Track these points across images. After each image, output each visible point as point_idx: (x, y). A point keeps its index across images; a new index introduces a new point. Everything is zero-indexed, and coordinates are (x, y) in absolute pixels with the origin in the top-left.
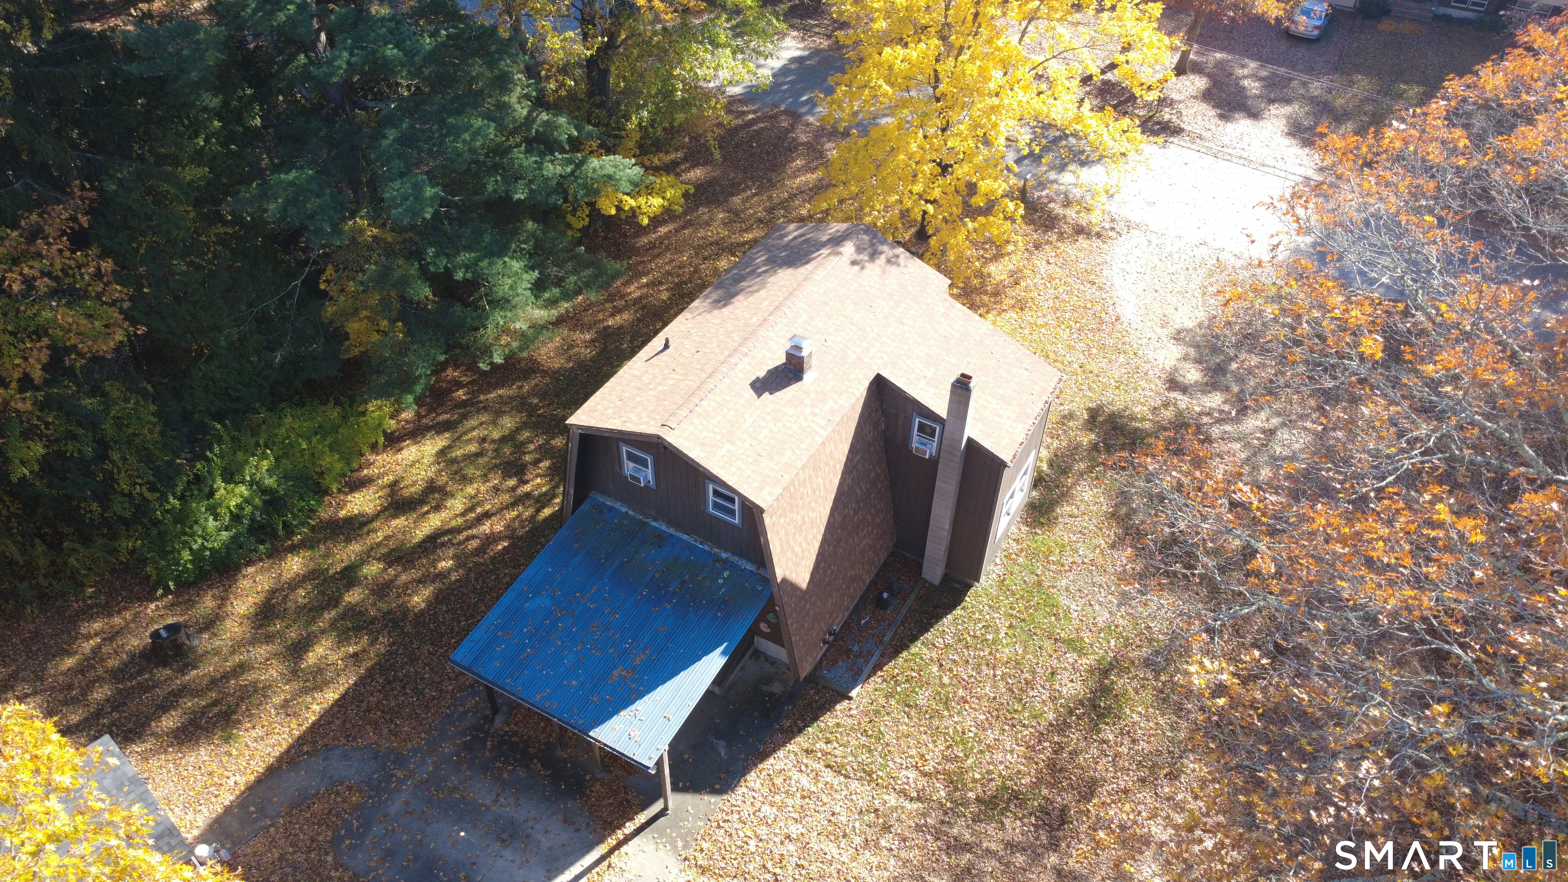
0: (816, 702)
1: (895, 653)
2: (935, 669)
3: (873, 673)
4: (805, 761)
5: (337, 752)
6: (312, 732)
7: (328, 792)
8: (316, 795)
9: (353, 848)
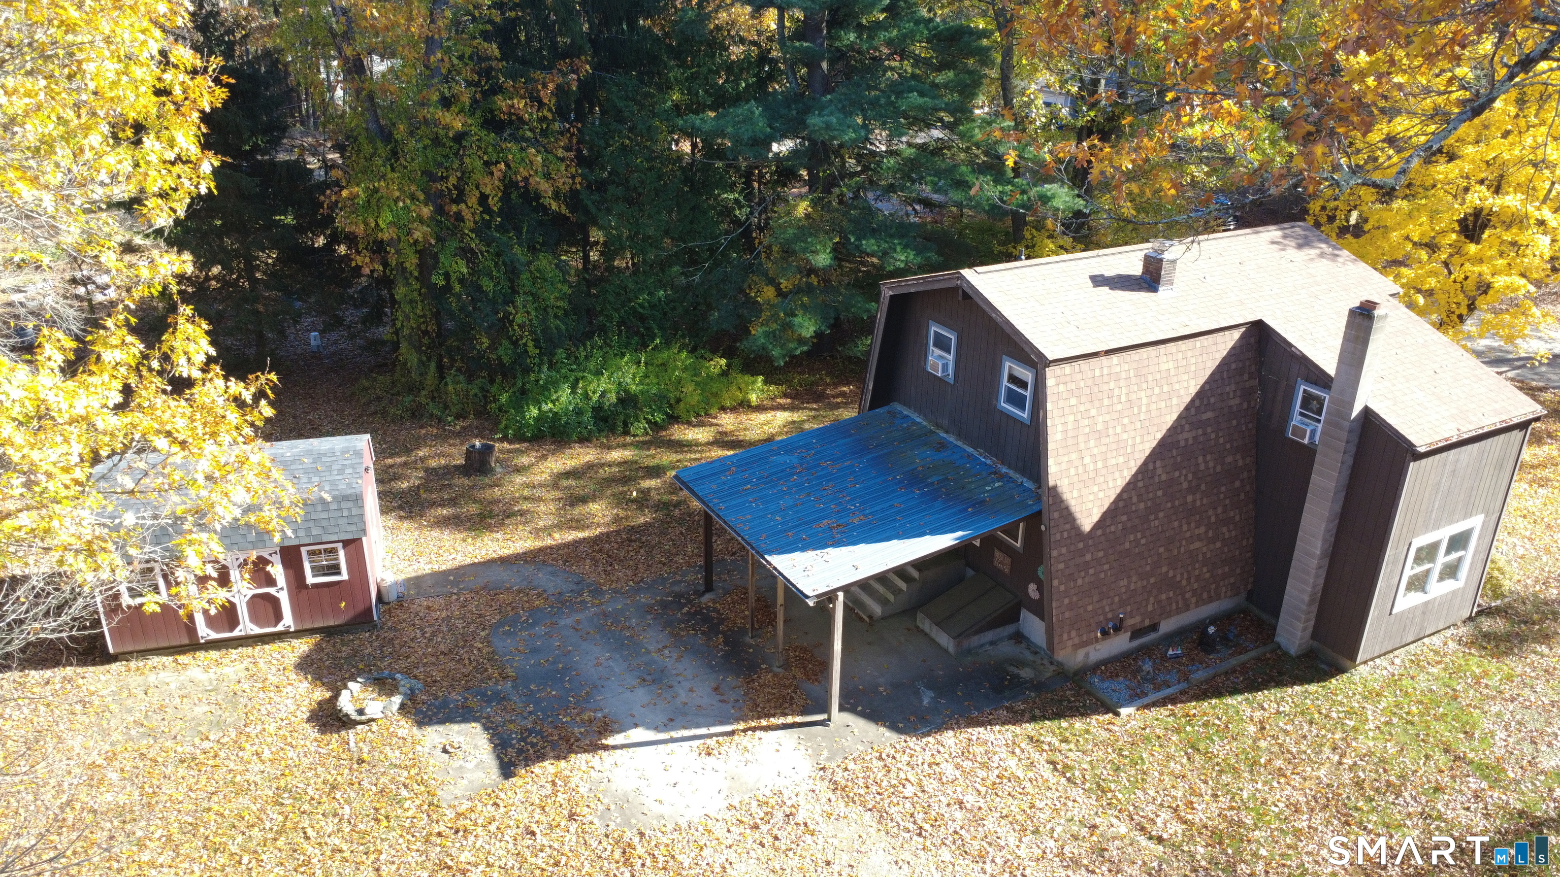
0: (1069, 702)
1: (1203, 694)
2: (1252, 729)
3: (1163, 703)
4: (1023, 745)
5: (550, 569)
6: (541, 550)
7: (519, 591)
8: (508, 589)
9: (508, 634)
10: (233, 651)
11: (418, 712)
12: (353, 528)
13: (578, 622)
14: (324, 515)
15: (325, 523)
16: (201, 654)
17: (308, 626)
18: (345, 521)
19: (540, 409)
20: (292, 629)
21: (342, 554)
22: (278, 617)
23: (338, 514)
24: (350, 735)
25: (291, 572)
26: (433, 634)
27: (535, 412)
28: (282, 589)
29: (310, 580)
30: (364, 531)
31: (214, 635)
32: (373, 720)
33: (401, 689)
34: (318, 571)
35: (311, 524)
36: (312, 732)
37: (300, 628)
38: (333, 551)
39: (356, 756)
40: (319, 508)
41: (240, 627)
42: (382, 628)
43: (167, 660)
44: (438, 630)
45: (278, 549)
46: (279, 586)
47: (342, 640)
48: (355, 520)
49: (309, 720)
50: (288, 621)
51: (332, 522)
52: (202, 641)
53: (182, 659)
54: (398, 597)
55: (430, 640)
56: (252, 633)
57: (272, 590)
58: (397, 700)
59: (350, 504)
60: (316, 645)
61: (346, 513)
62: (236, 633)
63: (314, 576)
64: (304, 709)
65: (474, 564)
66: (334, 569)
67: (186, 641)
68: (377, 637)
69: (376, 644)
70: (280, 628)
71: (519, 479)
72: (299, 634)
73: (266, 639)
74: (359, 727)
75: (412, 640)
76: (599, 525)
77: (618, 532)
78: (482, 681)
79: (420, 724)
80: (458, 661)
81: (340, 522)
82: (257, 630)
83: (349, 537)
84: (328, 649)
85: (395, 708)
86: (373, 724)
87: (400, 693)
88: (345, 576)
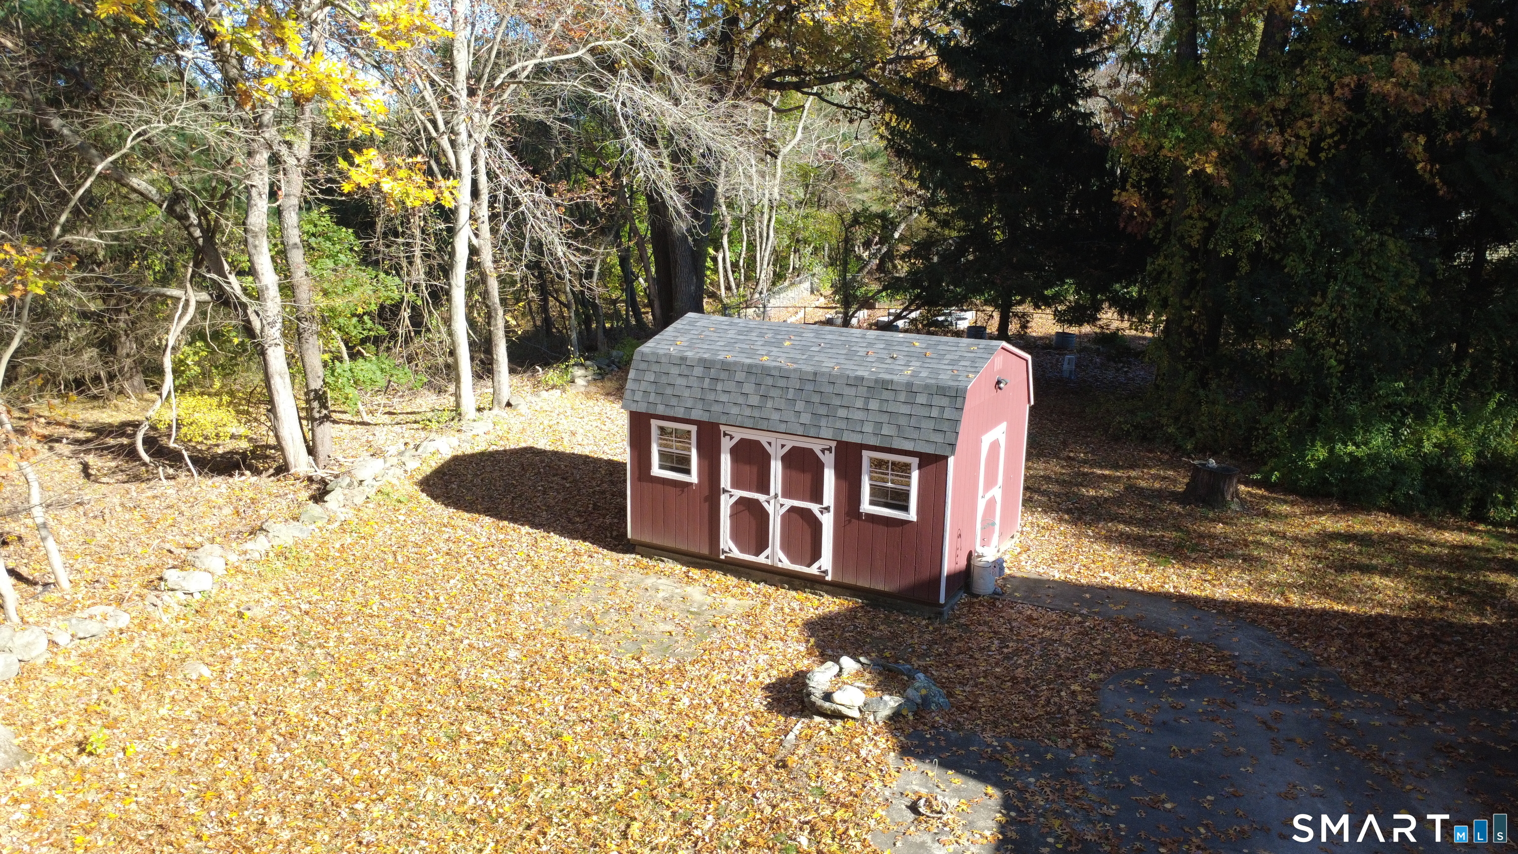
5: (1260, 633)
6: (1255, 605)
7: (1187, 643)
8: (1171, 635)
9: (1138, 691)
10: (753, 585)
11: (916, 734)
12: (938, 438)
13: (1278, 717)
14: (905, 409)
15: (903, 421)
16: (717, 576)
17: (850, 580)
18: (931, 424)
19: (1331, 451)
20: (829, 578)
21: (915, 475)
22: (816, 555)
23: (924, 412)
24: (799, 726)
25: (844, 485)
26: (1016, 652)
27: (1322, 453)
28: (827, 509)
29: (866, 507)
30: (953, 446)
31: (736, 553)
32: (843, 717)
33: (910, 692)
34: (881, 496)
35: (885, 418)
36: (759, 702)
37: (839, 579)
38: (906, 469)
39: (782, 753)
40: (902, 397)
41: (768, 552)
42: (949, 621)
43: (679, 569)
44: (1026, 651)
45: (833, 444)
46: (825, 505)
47: (887, 617)
48: (945, 427)
49: (767, 688)
50: (826, 562)
51: (913, 422)
52: (722, 557)
53: (695, 573)
54: (995, 593)
55: (1007, 657)
56: (780, 565)
57: (815, 508)
58: (891, 702)
59: (945, 402)
60: (851, 610)
61: (935, 413)
62: (761, 559)
63: (872, 503)
64: (774, 673)
65: (1134, 591)
66: (899, 500)
67: (705, 551)
68: (935, 630)
69: (927, 637)
70: (813, 570)
71: (1263, 524)
72: (836, 588)
73: (797, 582)
74: (817, 719)
75: (981, 650)
76: (1380, 604)
77: (1419, 622)
78: (1048, 736)
79: (905, 751)
80: (1029, 698)
81: (925, 424)
82: (786, 563)
83: (929, 449)
84: (862, 621)
85: (885, 712)
86: (839, 723)
87: (902, 695)
88: (912, 515)
